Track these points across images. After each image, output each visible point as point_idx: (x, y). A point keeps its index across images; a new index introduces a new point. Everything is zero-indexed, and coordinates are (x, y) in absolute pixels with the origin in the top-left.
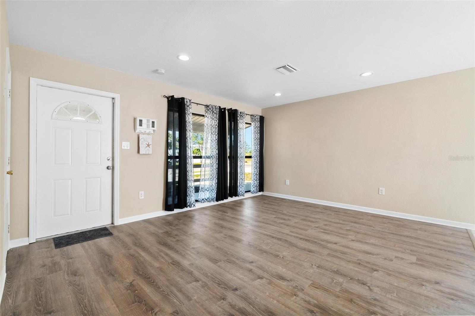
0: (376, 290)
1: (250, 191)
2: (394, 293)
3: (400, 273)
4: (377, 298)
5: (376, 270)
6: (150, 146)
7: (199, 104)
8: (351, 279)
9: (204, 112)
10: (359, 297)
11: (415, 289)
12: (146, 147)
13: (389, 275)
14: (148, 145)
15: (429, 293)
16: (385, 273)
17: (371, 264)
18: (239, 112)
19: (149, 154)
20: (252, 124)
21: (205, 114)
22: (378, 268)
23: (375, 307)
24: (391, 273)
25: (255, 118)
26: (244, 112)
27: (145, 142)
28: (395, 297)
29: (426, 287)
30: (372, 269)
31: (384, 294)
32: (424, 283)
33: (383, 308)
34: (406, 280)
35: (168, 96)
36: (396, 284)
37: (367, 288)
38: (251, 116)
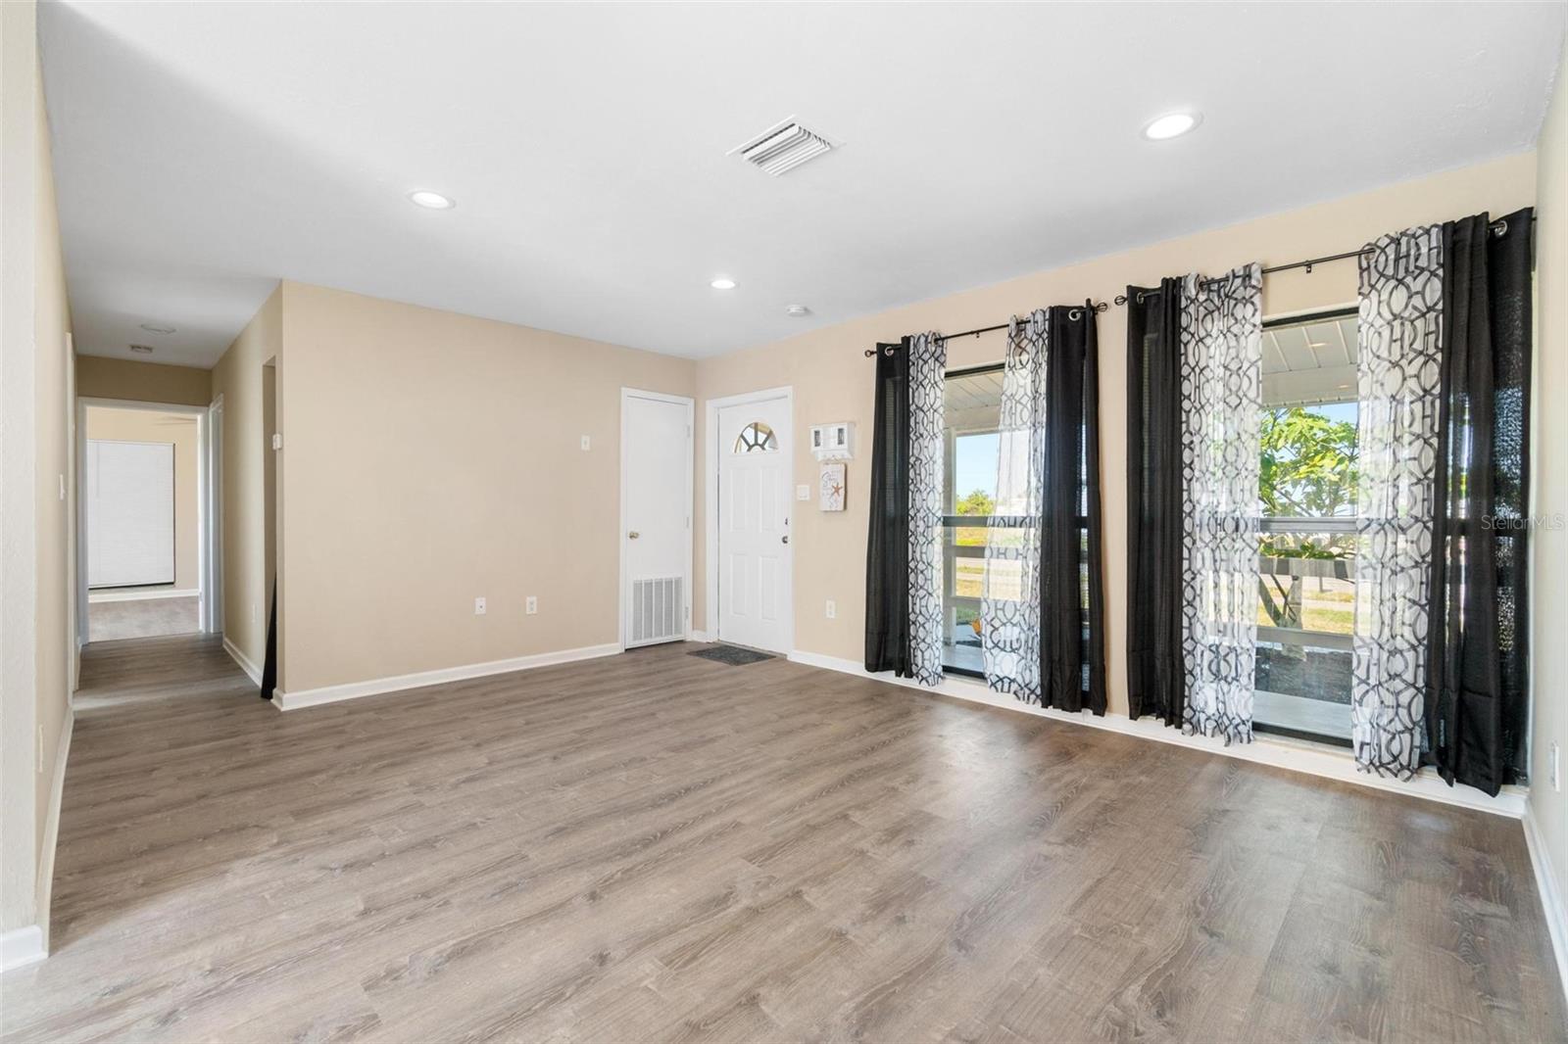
0: (314, 875)
2: (271, 897)
3: (303, 958)
4: (295, 866)
5: (365, 913)
6: (840, 491)
7: (983, 331)
8: (383, 854)
9: (1006, 353)
10: (327, 845)
11: (229, 943)
12: (833, 494)
13: (322, 929)
14: (837, 490)
15: (186, 962)
16: (337, 926)
17: (403, 921)
19: (838, 511)
21: (1008, 358)
22: (370, 921)
23: (283, 853)
24: (325, 938)
28: (263, 891)
29: (200, 972)
30: (378, 909)
31: (288, 880)
32: (211, 981)
33: (269, 860)
34: (269, 949)
35: (877, 349)
36: (283, 917)
37: (333, 866)
38: (1359, 254)
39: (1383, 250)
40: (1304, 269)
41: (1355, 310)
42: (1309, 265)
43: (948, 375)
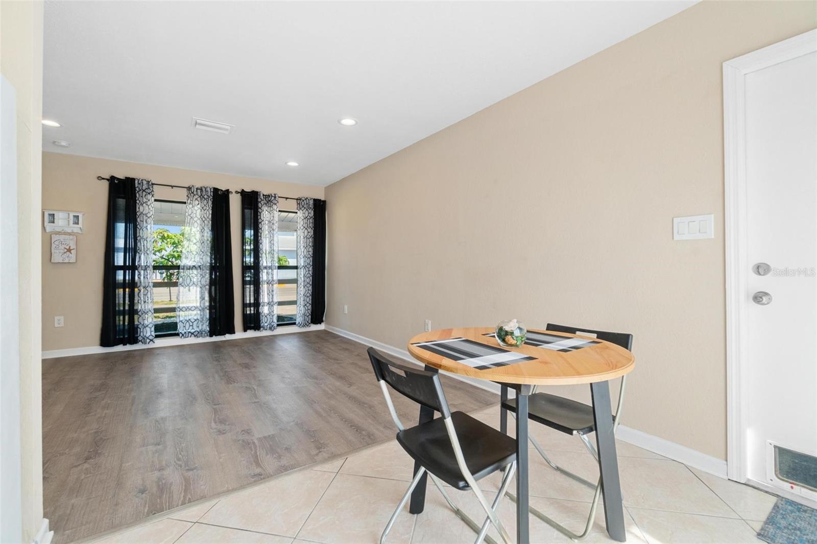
1: (294, 324)
6: (72, 251)
7: (174, 186)
9: (186, 198)
12: (65, 253)
14: (69, 250)
18: (262, 195)
19: (69, 263)
20: (299, 212)
21: (188, 200)
25: (303, 203)
26: (275, 194)
27: (63, 245)
35: (108, 178)
38: (297, 199)
39: (303, 201)
40: (285, 199)
41: (297, 213)
42: (287, 198)
43: (156, 200)
